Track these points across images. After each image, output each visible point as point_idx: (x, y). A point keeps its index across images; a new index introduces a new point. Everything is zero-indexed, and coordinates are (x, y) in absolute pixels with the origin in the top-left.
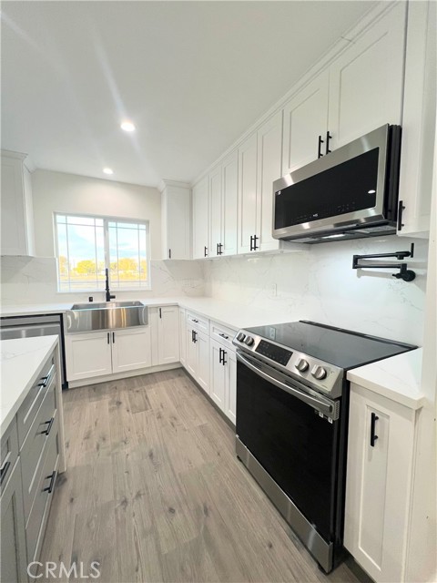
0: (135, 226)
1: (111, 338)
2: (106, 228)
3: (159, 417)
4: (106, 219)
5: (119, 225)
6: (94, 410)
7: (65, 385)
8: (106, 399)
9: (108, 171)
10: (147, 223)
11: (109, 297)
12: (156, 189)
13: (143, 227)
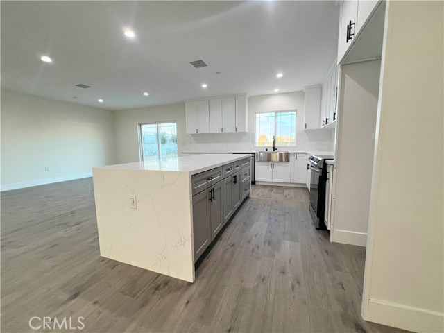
0: (290, 113)
1: (272, 166)
2: (276, 116)
3: (286, 196)
4: (276, 112)
5: (282, 114)
6: (261, 190)
7: (254, 183)
8: (267, 190)
9: (276, 90)
10: (296, 111)
11: (274, 149)
12: (302, 91)
13: (295, 113)
